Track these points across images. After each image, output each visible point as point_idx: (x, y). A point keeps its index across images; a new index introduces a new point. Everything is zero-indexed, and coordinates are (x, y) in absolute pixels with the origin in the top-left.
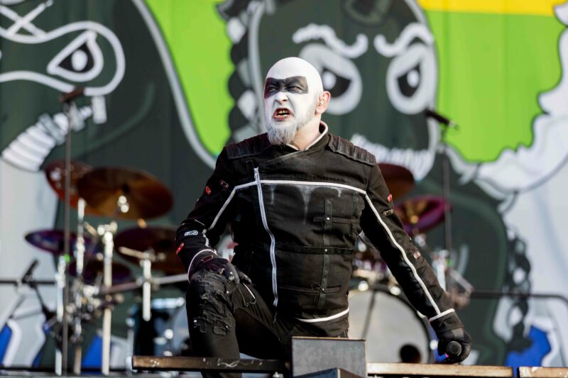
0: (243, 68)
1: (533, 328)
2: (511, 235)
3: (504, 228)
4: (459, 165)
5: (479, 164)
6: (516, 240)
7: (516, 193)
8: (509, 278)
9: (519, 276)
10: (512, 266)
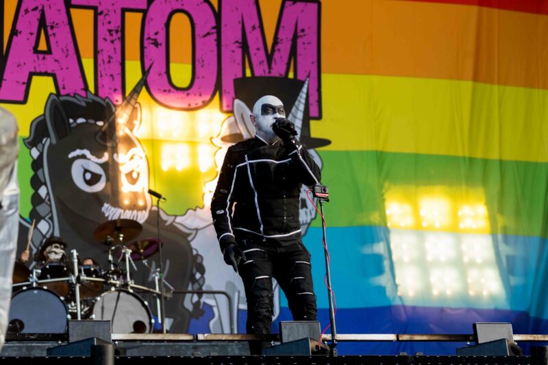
0: (40, 173)
1: (205, 303)
2: (195, 253)
3: (191, 249)
4: (164, 216)
5: (176, 216)
6: (198, 255)
7: (197, 230)
8: (193, 276)
9: (198, 276)
10: (194, 271)
